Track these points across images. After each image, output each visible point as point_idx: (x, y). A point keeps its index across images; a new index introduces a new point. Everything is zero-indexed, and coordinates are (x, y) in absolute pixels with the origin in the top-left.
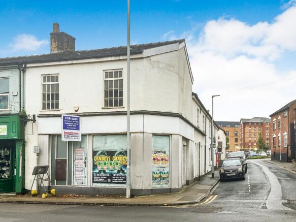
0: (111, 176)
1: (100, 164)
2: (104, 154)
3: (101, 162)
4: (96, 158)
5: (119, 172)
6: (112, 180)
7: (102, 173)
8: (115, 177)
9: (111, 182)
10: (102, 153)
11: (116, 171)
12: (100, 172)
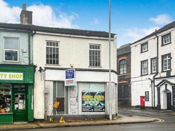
0: (93, 108)
1: (86, 100)
2: (89, 94)
3: (87, 99)
4: (84, 96)
5: (98, 105)
6: (94, 110)
7: (88, 106)
8: (96, 108)
9: (94, 111)
10: (88, 94)
11: (96, 105)
12: (86, 105)
